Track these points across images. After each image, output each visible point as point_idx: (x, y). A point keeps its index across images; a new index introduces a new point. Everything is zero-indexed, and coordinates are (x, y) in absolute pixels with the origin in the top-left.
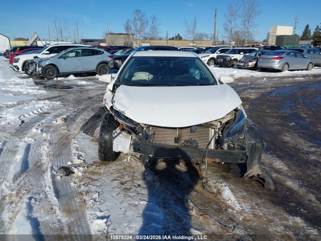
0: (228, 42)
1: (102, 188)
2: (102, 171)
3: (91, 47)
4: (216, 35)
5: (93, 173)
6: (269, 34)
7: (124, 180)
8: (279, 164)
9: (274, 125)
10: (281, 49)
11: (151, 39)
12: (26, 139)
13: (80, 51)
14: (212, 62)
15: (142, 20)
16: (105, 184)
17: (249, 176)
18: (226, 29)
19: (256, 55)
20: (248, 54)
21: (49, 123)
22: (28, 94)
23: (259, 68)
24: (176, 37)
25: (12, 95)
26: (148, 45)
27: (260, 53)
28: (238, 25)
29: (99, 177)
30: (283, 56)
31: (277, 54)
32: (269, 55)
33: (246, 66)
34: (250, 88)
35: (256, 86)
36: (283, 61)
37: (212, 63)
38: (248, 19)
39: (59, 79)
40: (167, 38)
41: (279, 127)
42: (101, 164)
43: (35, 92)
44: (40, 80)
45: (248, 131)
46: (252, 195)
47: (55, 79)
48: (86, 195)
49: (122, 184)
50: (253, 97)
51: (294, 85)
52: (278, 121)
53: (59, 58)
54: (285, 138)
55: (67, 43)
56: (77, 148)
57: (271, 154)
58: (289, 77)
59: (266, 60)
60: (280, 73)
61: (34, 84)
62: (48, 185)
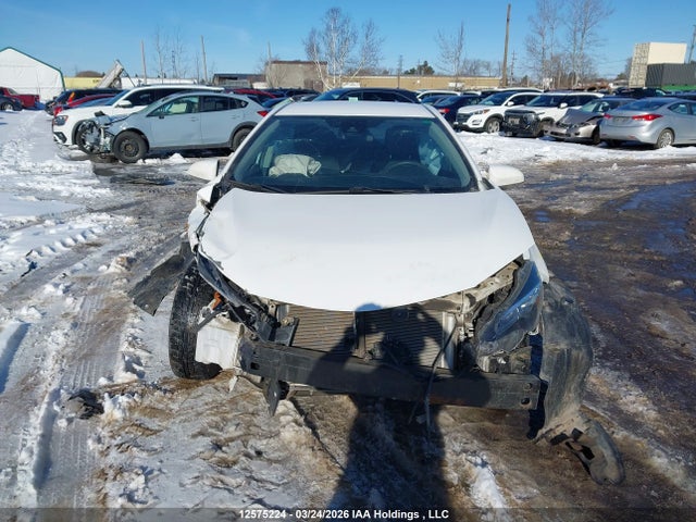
0: (536, 79)
1: (163, 456)
2: (175, 407)
3: (219, 92)
4: (509, 64)
5: (153, 411)
6: (630, 60)
7: (223, 436)
8: (635, 401)
9: (631, 285)
10: (657, 95)
11: (363, 73)
12: (24, 311)
13: (196, 100)
14: (495, 126)
15: (343, 32)
16: (174, 444)
17: (553, 435)
18: (531, 50)
19: (596, 110)
20: (577, 108)
21: (90, 271)
22: (71, 197)
23: (602, 140)
24: (420, 68)
25: (33, 199)
26: (357, 86)
27: (606, 104)
28: (558, 41)
29: (164, 424)
30: (659, 111)
31: (647, 106)
32: (628, 108)
33: (573, 134)
34: (579, 189)
35: (592, 184)
36: (660, 125)
37: (494, 128)
38: (582, 26)
39: (149, 161)
40: (399, 70)
41: (641, 292)
42: (179, 387)
43: (88, 192)
44: (108, 165)
45: (551, 316)
46: (554, 496)
47: (140, 162)
48: (115, 479)
49: (218, 446)
50: (583, 211)
51: (684, 182)
52: (640, 274)
53: (149, 116)
54: (655, 323)
55: (182, 82)
56: (135, 338)
57: (616, 369)
58: (674, 162)
59: (621, 120)
60: (653, 152)
61: (91, 173)
62: (29, 444)
